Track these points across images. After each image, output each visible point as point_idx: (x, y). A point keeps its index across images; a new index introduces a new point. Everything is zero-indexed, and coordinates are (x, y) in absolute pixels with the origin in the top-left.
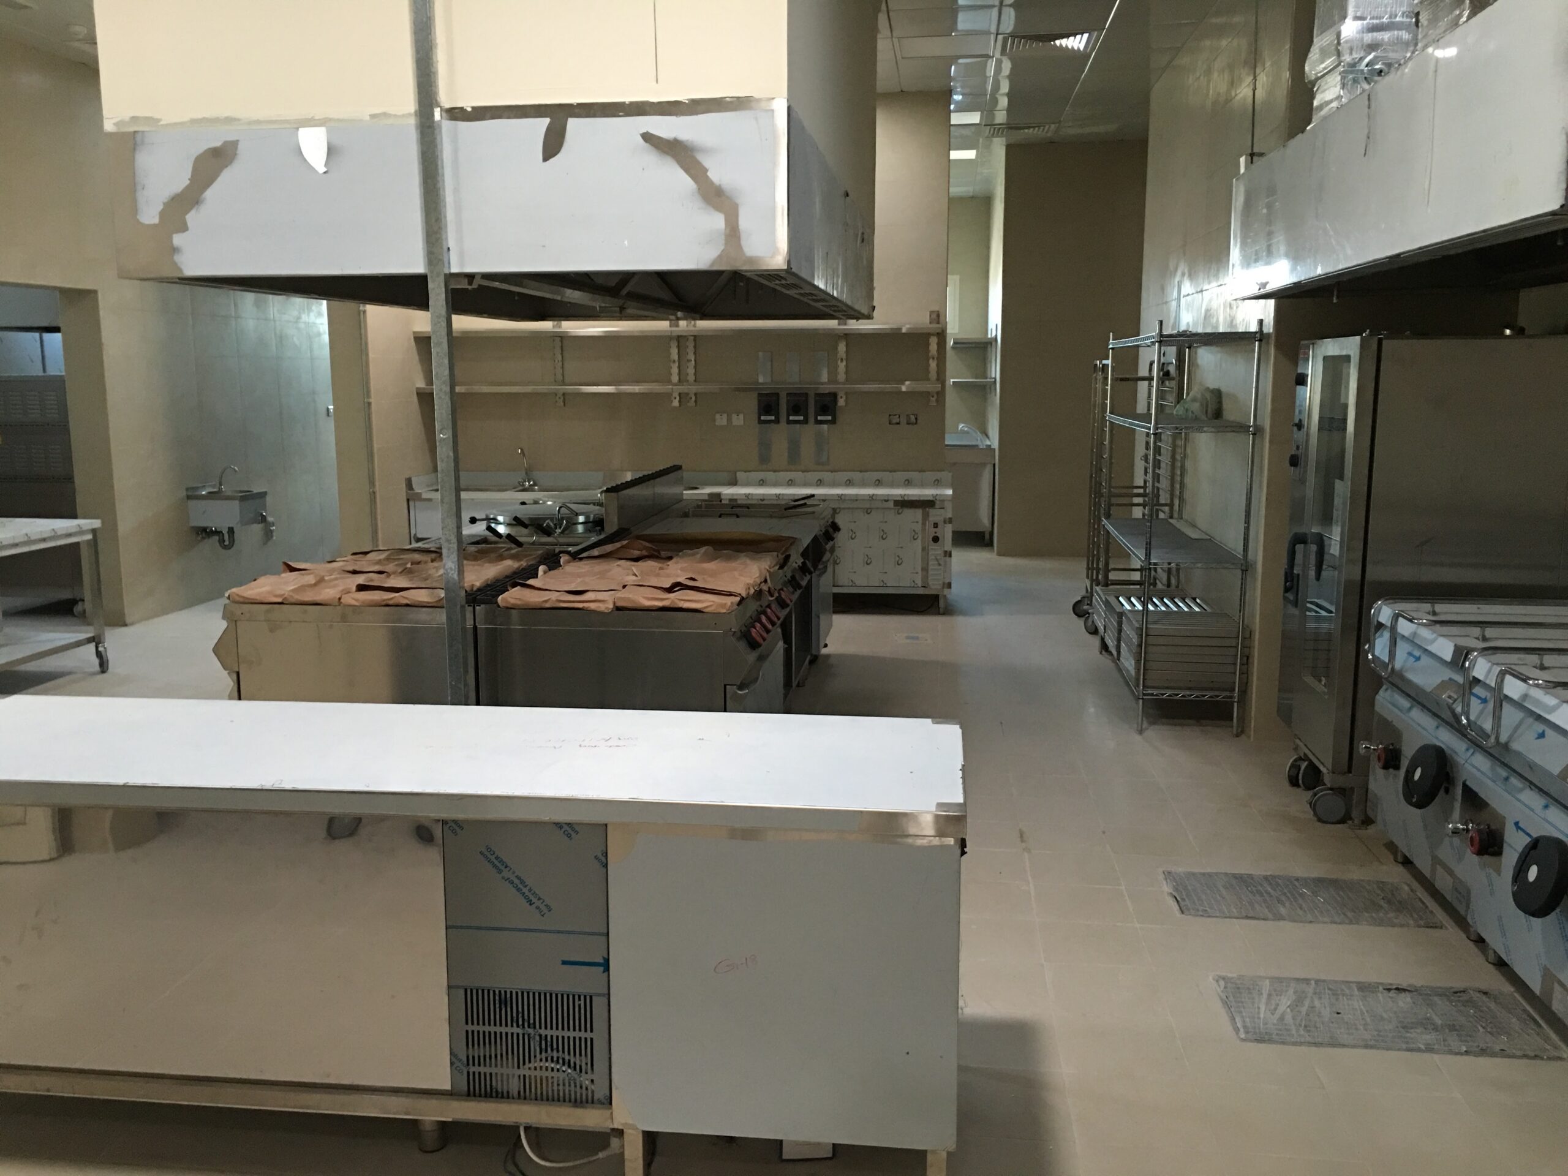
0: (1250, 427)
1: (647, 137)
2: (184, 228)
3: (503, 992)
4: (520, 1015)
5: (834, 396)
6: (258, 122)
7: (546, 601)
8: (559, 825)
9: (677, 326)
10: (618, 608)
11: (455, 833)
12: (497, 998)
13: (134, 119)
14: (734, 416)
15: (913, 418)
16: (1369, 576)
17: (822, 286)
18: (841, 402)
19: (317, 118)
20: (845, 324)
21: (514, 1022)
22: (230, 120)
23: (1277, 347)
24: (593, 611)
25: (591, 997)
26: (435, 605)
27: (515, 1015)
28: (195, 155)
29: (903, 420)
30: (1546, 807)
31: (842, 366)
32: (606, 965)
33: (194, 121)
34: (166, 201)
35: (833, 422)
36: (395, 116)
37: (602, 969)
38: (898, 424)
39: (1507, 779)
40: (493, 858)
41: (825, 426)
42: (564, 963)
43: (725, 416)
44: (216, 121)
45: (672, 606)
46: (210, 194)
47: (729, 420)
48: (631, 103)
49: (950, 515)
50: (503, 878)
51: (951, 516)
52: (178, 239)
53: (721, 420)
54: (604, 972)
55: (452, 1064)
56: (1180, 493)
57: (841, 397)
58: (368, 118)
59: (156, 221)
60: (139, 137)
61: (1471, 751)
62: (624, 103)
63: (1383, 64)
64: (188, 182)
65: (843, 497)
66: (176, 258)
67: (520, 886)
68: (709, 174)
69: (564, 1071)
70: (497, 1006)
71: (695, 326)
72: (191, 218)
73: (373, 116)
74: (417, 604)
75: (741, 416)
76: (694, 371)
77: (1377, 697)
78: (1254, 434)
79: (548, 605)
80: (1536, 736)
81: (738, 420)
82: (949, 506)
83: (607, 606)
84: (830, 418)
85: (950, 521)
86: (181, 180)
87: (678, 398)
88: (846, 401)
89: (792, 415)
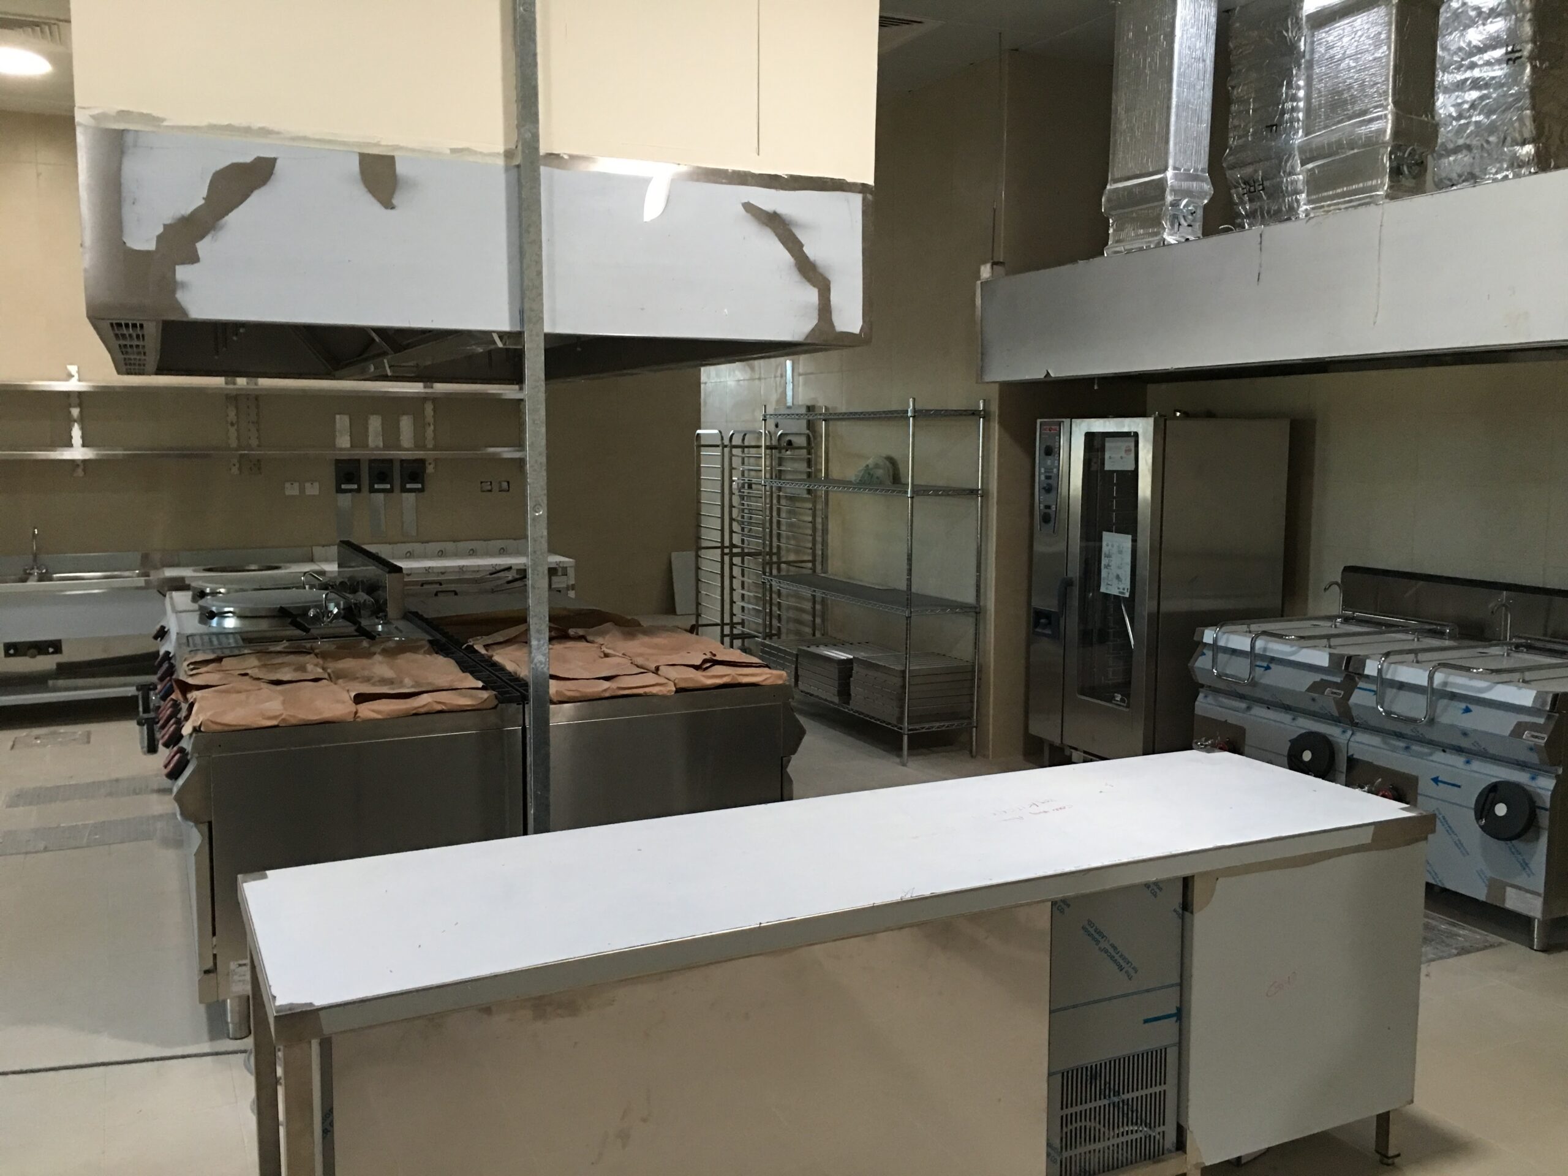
0: (979, 490)
1: (749, 207)
2: (193, 258)
3: (1094, 1067)
4: (1108, 1085)
5: (421, 462)
6: (305, 139)
8: (1147, 885)
9: (234, 383)
10: (679, 690)
11: (1062, 912)
12: (1089, 1073)
13: (123, 115)
14: (308, 485)
15: (505, 485)
18: (430, 469)
19: (383, 143)
20: (432, 387)
21: (1103, 1095)
22: (265, 132)
23: (1001, 423)
24: (653, 695)
25: (1166, 1049)
27: (1103, 1087)
28: (213, 171)
29: (496, 487)
30: (1468, 762)
31: (430, 430)
32: (1180, 1015)
33: (213, 128)
34: (168, 222)
35: (422, 490)
36: (481, 153)
37: (1174, 1019)
38: (490, 491)
39: (1407, 748)
40: (1092, 930)
42: (1146, 1021)
43: (296, 485)
44: (247, 130)
45: (732, 682)
46: (234, 218)
47: (302, 489)
48: (734, 172)
50: (1100, 948)
52: (182, 272)
53: (292, 490)
54: (1176, 1021)
55: (1048, 1155)
57: (430, 464)
58: (449, 152)
59: (152, 246)
60: (129, 139)
62: (727, 171)
64: (202, 202)
66: (179, 295)
67: (1113, 954)
68: (805, 249)
69: (1141, 1131)
70: (1089, 1082)
72: (203, 247)
73: (454, 151)
75: (316, 485)
77: (1197, 703)
78: (982, 496)
80: (1462, 711)
81: (312, 490)
83: (669, 689)
86: (193, 198)
87: (237, 466)
88: (435, 468)
89: (377, 483)
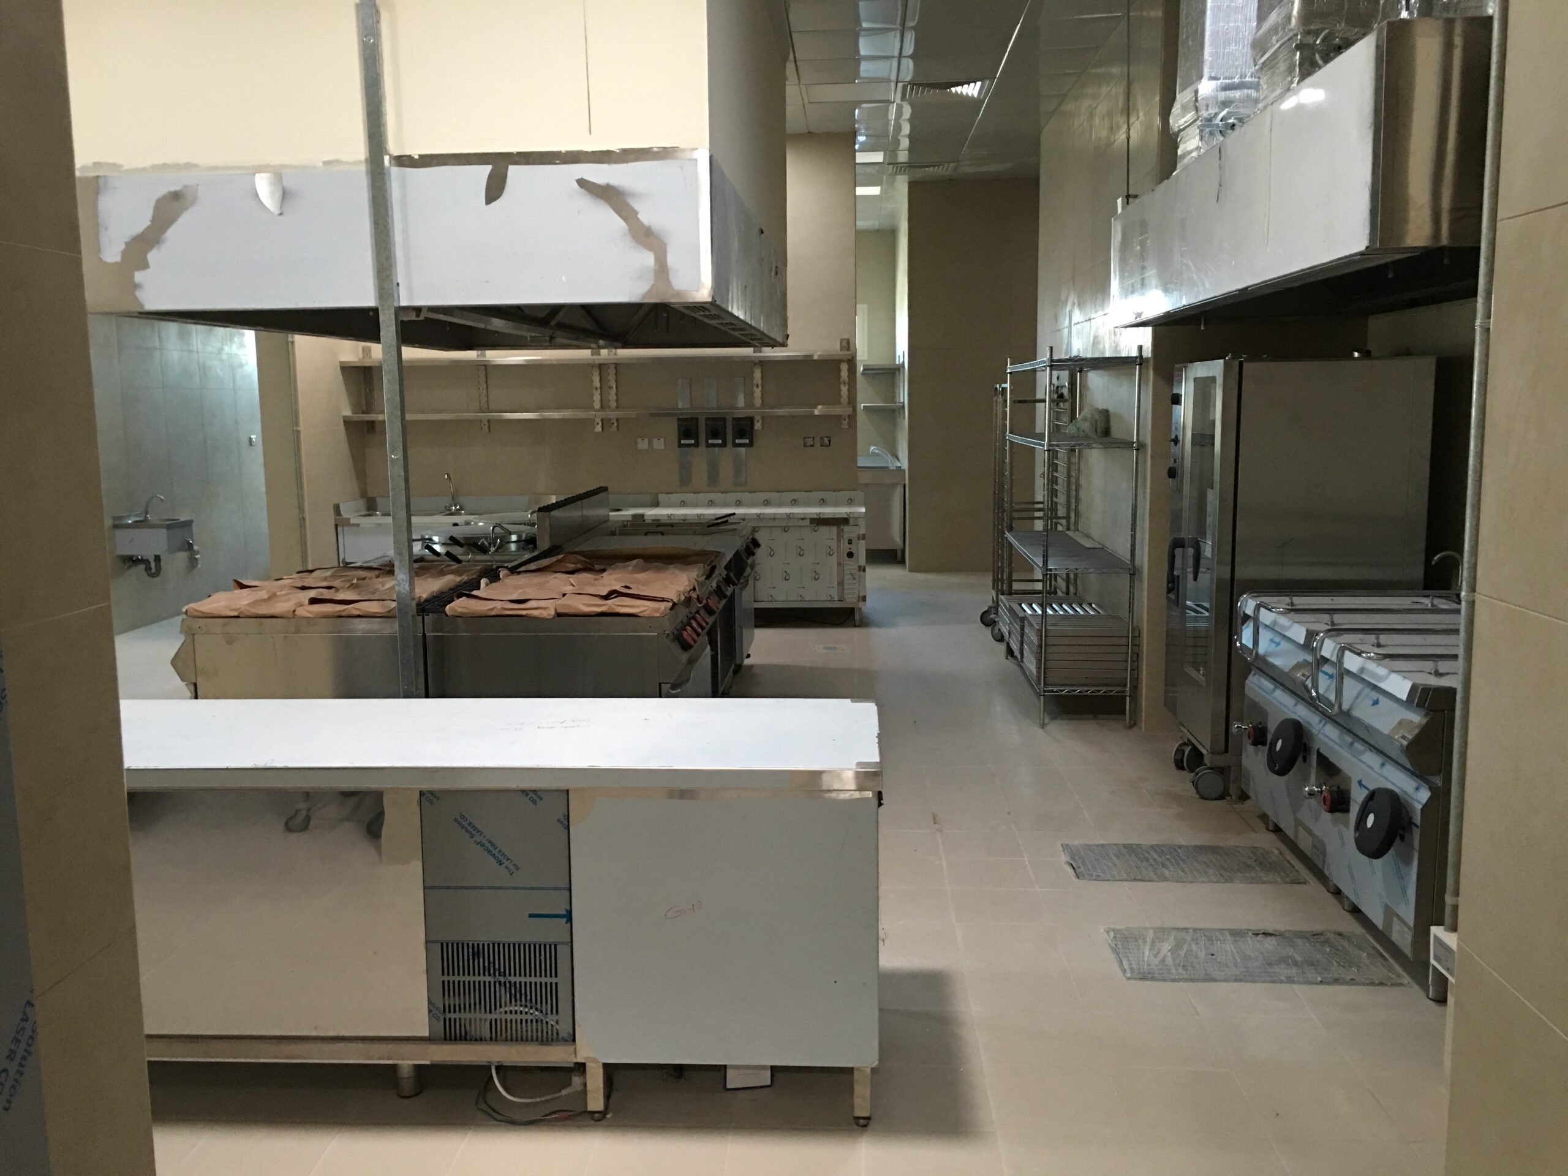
0: (1133, 443)
1: (582, 183)
2: (145, 266)
3: (476, 945)
4: (492, 965)
5: (751, 420)
6: (217, 168)
7: (492, 609)
8: (524, 792)
9: (599, 354)
10: (559, 615)
11: (432, 803)
12: (471, 950)
13: (97, 165)
14: (655, 441)
15: (826, 441)
16: (1237, 576)
17: (740, 313)
18: (758, 426)
19: (272, 164)
20: (760, 352)
21: (486, 971)
22: (189, 166)
23: (1156, 370)
24: (536, 618)
25: (555, 946)
26: (386, 615)
27: (486, 965)
28: (156, 197)
29: (818, 443)
30: (1383, 765)
31: (758, 392)
32: (569, 916)
33: (155, 167)
34: (127, 240)
35: (751, 444)
36: (347, 163)
37: (565, 920)
38: (813, 446)
39: (1352, 744)
40: (465, 824)
41: (743, 449)
42: (531, 916)
43: (646, 441)
44: (176, 167)
45: (609, 611)
46: (171, 233)
47: (650, 443)
48: (567, 152)
49: (863, 531)
50: (475, 841)
51: (864, 533)
52: (139, 277)
53: (643, 445)
54: (566, 923)
55: (430, 1011)
56: (1076, 506)
57: (758, 421)
58: (321, 164)
59: (118, 259)
60: (101, 181)
61: (1323, 722)
62: (560, 152)
63: (1235, 119)
64: (149, 223)
65: (761, 516)
66: (138, 294)
67: (490, 848)
68: (639, 216)
69: (531, 1014)
70: (471, 957)
71: (616, 354)
72: (152, 256)
73: (325, 163)
74: (369, 614)
75: (662, 440)
76: (615, 398)
77: (1247, 681)
78: (1137, 450)
79: (493, 613)
80: (1372, 703)
81: (659, 444)
82: (862, 523)
83: (549, 612)
84: (747, 441)
85: (864, 537)
86: (142, 221)
87: (600, 424)
88: (763, 424)
89: (711, 439)
